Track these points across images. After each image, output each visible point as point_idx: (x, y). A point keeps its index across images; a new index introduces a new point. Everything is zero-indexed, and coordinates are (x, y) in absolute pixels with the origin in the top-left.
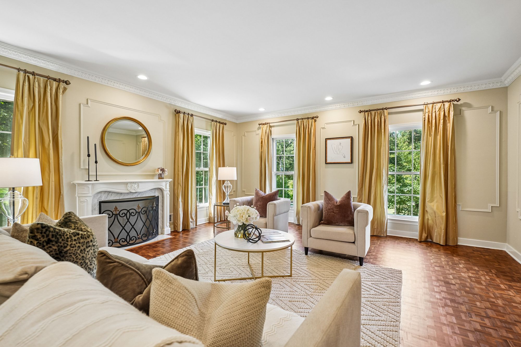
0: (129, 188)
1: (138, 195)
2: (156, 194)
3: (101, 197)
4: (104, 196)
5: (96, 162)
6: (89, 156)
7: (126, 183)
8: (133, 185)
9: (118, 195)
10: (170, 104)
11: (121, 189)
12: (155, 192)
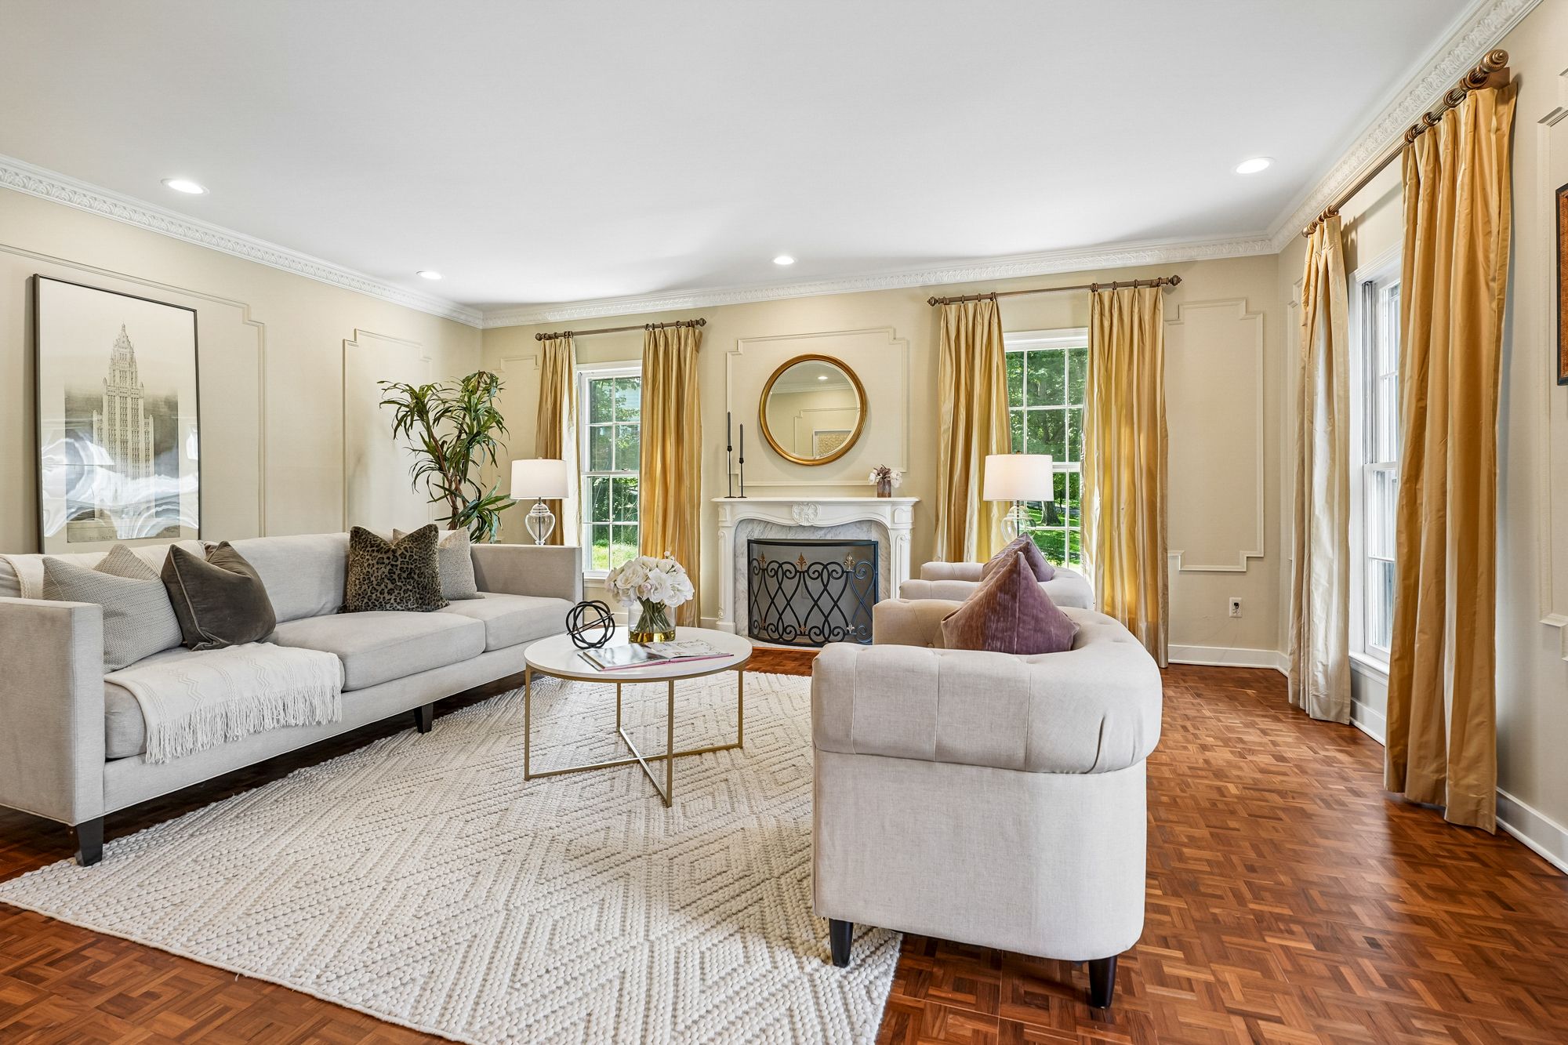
0: (796, 516)
1: (825, 535)
2: (874, 536)
3: (752, 531)
4: (758, 528)
5: (741, 461)
6: (730, 449)
7: (790, 504)
8: (805, 508)
9: (784, 530)
10: (922, 287)
11: (780, 517)
12: (869, 531)
